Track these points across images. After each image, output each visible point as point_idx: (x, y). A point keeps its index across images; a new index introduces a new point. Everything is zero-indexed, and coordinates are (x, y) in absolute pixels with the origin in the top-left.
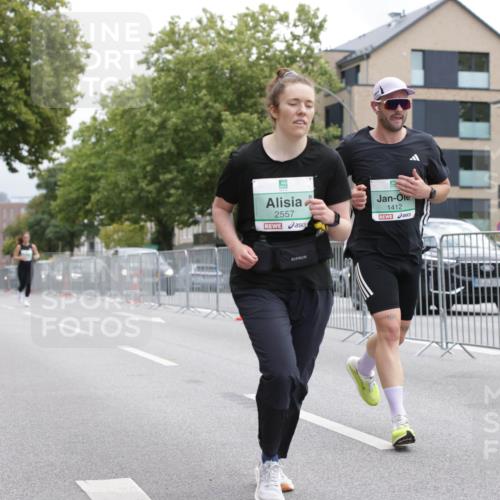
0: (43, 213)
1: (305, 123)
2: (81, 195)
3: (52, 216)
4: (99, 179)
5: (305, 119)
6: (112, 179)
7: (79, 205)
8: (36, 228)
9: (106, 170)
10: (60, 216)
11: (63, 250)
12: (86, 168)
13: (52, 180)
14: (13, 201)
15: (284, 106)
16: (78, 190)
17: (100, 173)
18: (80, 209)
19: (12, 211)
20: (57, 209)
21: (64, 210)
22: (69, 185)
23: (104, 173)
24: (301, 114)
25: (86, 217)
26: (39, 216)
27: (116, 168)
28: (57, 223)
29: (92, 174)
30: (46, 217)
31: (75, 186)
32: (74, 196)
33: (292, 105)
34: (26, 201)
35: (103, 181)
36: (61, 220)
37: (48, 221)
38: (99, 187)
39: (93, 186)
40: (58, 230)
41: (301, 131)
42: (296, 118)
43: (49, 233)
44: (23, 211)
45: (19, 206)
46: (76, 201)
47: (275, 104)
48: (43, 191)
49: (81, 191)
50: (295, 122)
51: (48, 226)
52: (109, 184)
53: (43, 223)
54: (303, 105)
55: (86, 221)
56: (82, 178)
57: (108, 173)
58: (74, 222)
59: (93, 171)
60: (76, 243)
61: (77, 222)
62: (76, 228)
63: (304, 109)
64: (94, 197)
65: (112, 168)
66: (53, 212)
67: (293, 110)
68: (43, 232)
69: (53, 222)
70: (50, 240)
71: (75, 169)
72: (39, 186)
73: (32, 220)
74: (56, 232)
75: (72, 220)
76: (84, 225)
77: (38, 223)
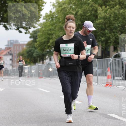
0: (32, 47)
1: (72, 32)
2: (46, 41)
3: (35, 48)
4: (53, 34)
5: (72, 31)
6: (57, 34)
7: (45, 44)
8: (30, 53)
9: (55, 31)
10: (38, 48)
11: (40, 61)
12: (48, 30)
13: (35, 35)
14: (21, 43)
15: (67, 28)
16: (45, 39)
17: (53, 32)
18: (46, 46)
19: (20, 47)
20: (37, 46)
21: (40, 46)
22: (42, 37)
23: (54, 32)
24: (71, 30)
25: (48, 49)
26: (31, 49)
27: (59, 30)
28: (37, 51)
29: (50, 32)
30: (33, 49)
31: (44, 37)
32: (43, 41)
33: (69, 28)
34: (26, 43)
35: (54, 35)
36: (39, 50)
37: (34, 50)
38: (53, 37)
39: (50, 37)
40: (38, 53)
41: (71, 34)
42: (70, 31)
43: (35, 55)
44: (25, 47)
45: (23, 45)
46: (44, 43)
47: (66, 28)
48: (32, 39)
49: (46, 39)
50: (70, 32)
51: (34, 52)
52: (56, 36)
53: (32, 51)
54: (72, 28)
55: (48, 50)
56: (46, 34)
57: (56, 32)
58: (44, 50)
59: (50, 31)
60: (45, 58)
61: (45, 50)
62: (44, 53)
63: (72, 29)
64: (51, 41)
65: (57, 30)
66: (36, 47)
67: (69, 29)
68: (32, 54)
69: (36, 50)
70: (35, 58)
71: (44, 31)
72: (30, 37)
73: (28, 50)
74: (37, 54)
75: (43, 50)
76: (48, 52)
77: (30, 51)
